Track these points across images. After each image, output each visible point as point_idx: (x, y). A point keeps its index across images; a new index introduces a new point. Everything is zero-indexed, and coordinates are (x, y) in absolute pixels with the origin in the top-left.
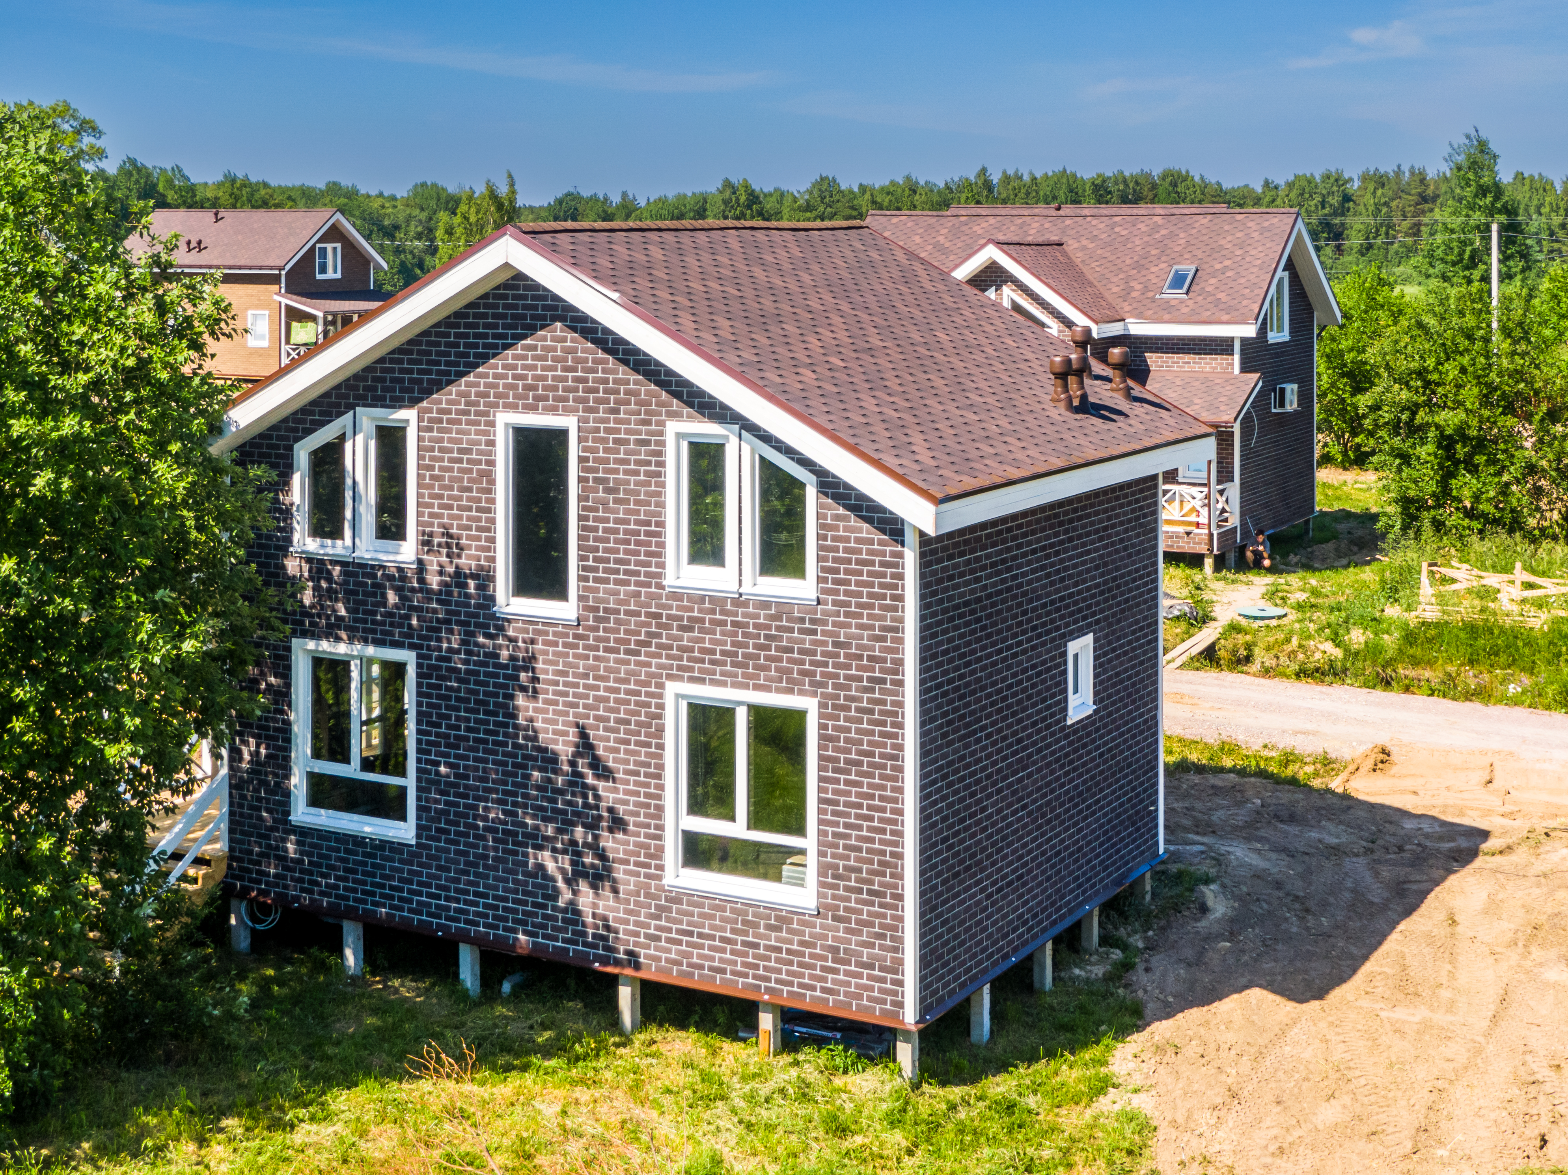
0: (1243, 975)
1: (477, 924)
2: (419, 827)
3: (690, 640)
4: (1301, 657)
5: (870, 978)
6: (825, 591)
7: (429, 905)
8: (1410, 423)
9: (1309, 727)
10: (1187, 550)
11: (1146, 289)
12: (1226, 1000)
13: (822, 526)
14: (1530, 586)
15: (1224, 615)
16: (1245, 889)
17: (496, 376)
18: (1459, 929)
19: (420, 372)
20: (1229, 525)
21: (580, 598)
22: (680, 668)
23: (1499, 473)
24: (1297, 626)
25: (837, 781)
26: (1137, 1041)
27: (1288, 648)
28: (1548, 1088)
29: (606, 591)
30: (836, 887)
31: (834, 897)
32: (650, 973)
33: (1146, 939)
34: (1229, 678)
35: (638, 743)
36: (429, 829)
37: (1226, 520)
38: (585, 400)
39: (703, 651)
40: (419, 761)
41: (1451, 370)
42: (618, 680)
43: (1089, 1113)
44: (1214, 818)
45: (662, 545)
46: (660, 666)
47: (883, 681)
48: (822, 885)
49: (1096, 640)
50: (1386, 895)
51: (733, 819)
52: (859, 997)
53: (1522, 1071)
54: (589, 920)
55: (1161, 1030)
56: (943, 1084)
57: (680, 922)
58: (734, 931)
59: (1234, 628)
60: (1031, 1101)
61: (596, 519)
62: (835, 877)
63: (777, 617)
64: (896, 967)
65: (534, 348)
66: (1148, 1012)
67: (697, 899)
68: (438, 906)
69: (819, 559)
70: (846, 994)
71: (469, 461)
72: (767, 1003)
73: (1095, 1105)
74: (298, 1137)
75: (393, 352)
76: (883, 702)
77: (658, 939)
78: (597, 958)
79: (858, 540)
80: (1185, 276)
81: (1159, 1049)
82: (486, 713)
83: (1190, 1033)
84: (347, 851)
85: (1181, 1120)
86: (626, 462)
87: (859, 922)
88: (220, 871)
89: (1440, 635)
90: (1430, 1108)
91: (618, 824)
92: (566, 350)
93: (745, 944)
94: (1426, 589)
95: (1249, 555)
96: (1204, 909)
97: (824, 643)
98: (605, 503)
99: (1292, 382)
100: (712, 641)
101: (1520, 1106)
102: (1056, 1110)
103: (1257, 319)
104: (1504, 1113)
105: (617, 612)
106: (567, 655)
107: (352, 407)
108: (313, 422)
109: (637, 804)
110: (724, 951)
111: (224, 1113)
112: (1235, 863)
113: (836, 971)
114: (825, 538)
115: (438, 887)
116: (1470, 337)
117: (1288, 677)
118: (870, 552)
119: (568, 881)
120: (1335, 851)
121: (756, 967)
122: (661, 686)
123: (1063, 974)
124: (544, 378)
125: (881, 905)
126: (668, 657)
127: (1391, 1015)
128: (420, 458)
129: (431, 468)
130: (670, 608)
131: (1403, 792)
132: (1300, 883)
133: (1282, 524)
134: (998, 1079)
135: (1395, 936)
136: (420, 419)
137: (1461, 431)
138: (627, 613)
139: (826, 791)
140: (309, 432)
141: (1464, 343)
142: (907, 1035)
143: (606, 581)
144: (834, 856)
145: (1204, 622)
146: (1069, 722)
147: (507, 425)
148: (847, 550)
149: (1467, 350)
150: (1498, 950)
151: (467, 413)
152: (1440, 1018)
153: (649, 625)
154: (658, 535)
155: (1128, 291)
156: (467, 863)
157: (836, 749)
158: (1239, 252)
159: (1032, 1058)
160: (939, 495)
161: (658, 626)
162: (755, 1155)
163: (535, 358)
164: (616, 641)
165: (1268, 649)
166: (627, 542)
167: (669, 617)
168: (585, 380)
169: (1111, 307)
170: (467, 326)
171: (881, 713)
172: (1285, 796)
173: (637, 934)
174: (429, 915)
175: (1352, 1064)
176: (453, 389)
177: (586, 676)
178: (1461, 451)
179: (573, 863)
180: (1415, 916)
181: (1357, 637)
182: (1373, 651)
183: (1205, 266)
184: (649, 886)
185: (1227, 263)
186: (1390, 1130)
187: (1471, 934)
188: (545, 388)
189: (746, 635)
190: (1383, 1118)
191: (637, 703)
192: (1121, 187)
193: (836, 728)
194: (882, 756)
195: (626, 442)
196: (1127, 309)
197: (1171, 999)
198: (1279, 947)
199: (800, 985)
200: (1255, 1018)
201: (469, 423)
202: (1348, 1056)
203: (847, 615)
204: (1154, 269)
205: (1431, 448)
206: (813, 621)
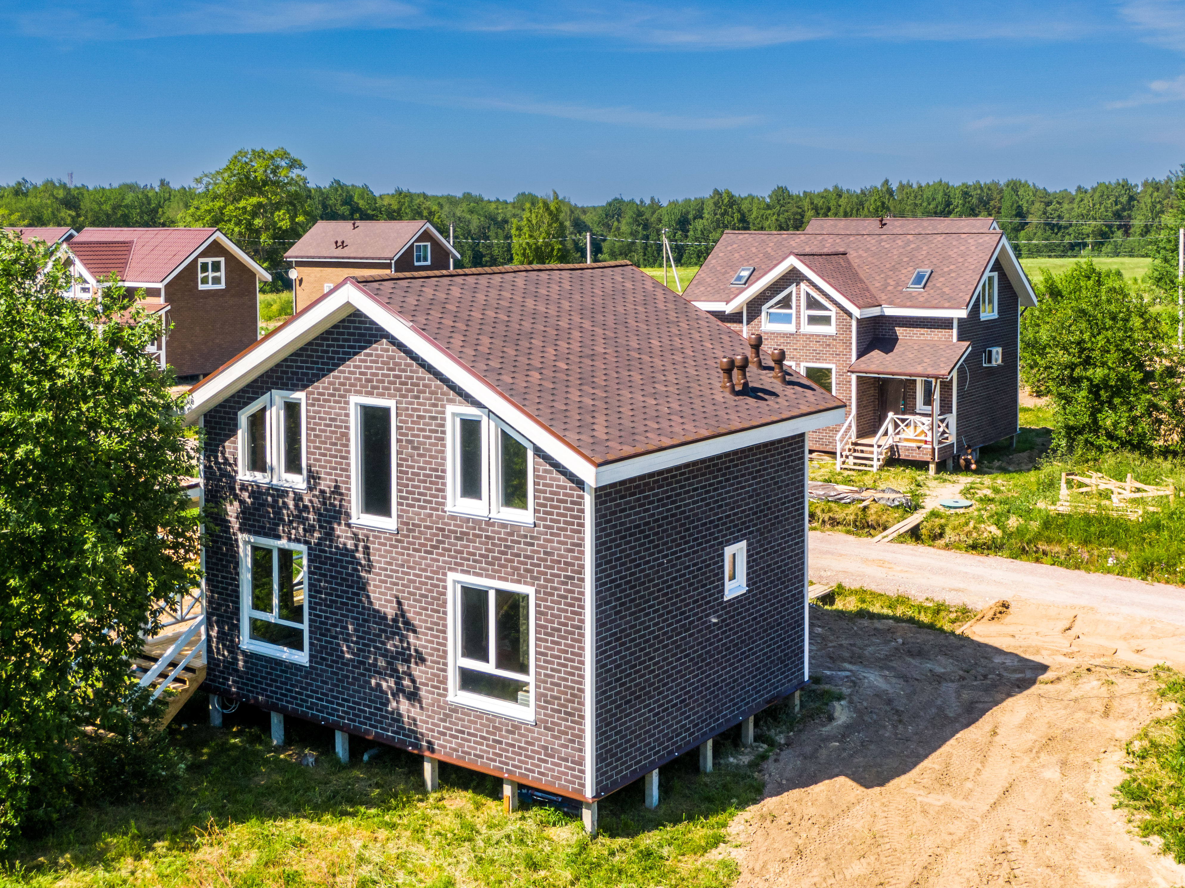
0: (838, 767)
1: (344, 718)
2: (311, 656)
3: (461, 546)
4: (975, 535)
5: (566, 767)
6: (539, 519)
7: (317, 704)
8: (1071, 377)
9: (962, 586)
10: (918, 458)
11: (898, 284)
12: (820, 784)
13: (536, 476)
14: (1138, 490)
15: (930, 504)
16: (865, 704)
17: (350, 372)
18: (997, 739)
19: (308, 368)
20: (948, 442)
21: (399, 516)
22: (456, 564)
23: (1131, 410)
24: (976, 513)
25: (546, 641)
26: (752, 811)
27: (967, 529)
28: (1012, 857)
29: (413, 512)
30: (546, 708)
31: (545, 715)
32: (441, 755)
33: (788, 738)
34: (922, 550)
35: (433, 610)
36: (316, 657)
37: (947, 438)
38: (400, 390)
39: (469, 553)
40: (310, 614)
41: (1101, 341)
42: (421, 570)
43: (701, 860)
44: (866, 652)
45: (444, 484)
46: (444, 562)
47: (573, 578)
48: (538, 706)
49: (748, 545)
50: (960, 711)
51: (487, 661)
52: (560, 779)
53: (999, 843)
54: (406, 720)
55: (770, 803)
56: (612, 836)
57: (457, 725)
58: (488, 732)
59: (934, 514)
60: (665, 851)
61: (408, 466)
62: (545, 702)
63: (511, 534)
64: (580, 762)
65: (370, 355)
66: (766, 791)
67: (468, 711)
68: (322, 706)
69: (535, 497)
70: (552, 776)
71: (336, 426)
72: (508, 780)
73: (706, 855)
74: (199, 856)
75: (292, 355)
76: (573, 592)
77: (444, 734)
78: (411, 744)
79: (558, 486)
80: (924, 276)
81: (763, 817)
82: (347, 586)
83: (787, 807)
84: (271, 668)
85: (757, 869)
86: (424, 430)
87: (559, 731)
88: (202, 676)
89: (1067, 523)
90: (926, 868)
91: (421, 659)
92: (389, 357)
93: (494, 741)
94: (1064, 491)
95: (962, 462)
96: (831, 718)
97: (538, 552)
98: (412, 456)
99: (998, 346)
100: (475, 548)
101: (988, 870)
102: (680, 858)
103: (967, 306)
104: (976, 874)
105: (420, 526)
106: (391, 552)
107: (269, 389)
108: (248, 398)
109: (433, 649)
110: (482, 744)
111: (159, 837)
112: (866, 685)
113: (546, 762)
114: (539, 484)
115: (322, 694)
116: (1114, 318)
117: (960, 549)
118: (565, 495)
119: (393, 695)
120: (939, 679)
121: (501, 756)
122: (445, 574)
123: (722, 761)
124: (376, 375)
125: (572, 722)
126: (449, 556)
127: (925, 800)
128: (308, 423)
129: (314, 430)
130: (450, 525)
131: (1005, 635)
132: (904, 701)
133: (991, 440)
134: (651, 834)
135: (952, 741)
136: (307, 398)
137: (1105, 381)
138: (426, 527)
139: (540, 647)
140: (246, 404)
141: (1109, 323)
142: (589, 806)
143: (413, 506)
144: (545, 689)
145: (916, 509)
146: (725, 599)
147: (356, 404)
148: (551, 493)
149: (1111, 328)
150: (1018, 754)
151: (333, 395)
152: (957, 803)
153: (438, 535)
154: (443, 478)
155: (887, 285)
156: (338, 680)
157: (546, 620)
158: (961, 260)
159: (676, 821)
160: (599, 460)
161: (443, 536)
162: (476, 880)
163: (372, 361)
164: (420, 544)
165: (954, 529)
166: (425, 482)
167: (449, 531)
168: (400, 377)
169: (873, 296)
170: (334, 340)
171: (572, 598)
172: (922, 637)
173: (433, 731)
174: (317, 711)
175: (885, 834)
176: (326, 380)
177: (402, 566)
178: (1104, 395)
179: (396, 683)
180: (972, 728)
181: (1013, 522)
182: (1020, 532)
183: (938, 269)
184: (439, 701)
185: (952, 267)
186: (893, 881)
187: (1003, 742)
188: (378, 381)
189: (493, 544)
190: (892, 873)
191: (432, 585)
192: (979, 192)
193: (546, 607)
194: (573, 626)
195: (423, 417)
196: (884, 298)
197: (784, 782)
198: (872, 747)
199: (526, 769)
200: (834, 798)
201: (336, 402)
202: (885, 828)
203: (552, 534)
204: (904, 271)
205: (1084, 393)
206: (532, 538)
